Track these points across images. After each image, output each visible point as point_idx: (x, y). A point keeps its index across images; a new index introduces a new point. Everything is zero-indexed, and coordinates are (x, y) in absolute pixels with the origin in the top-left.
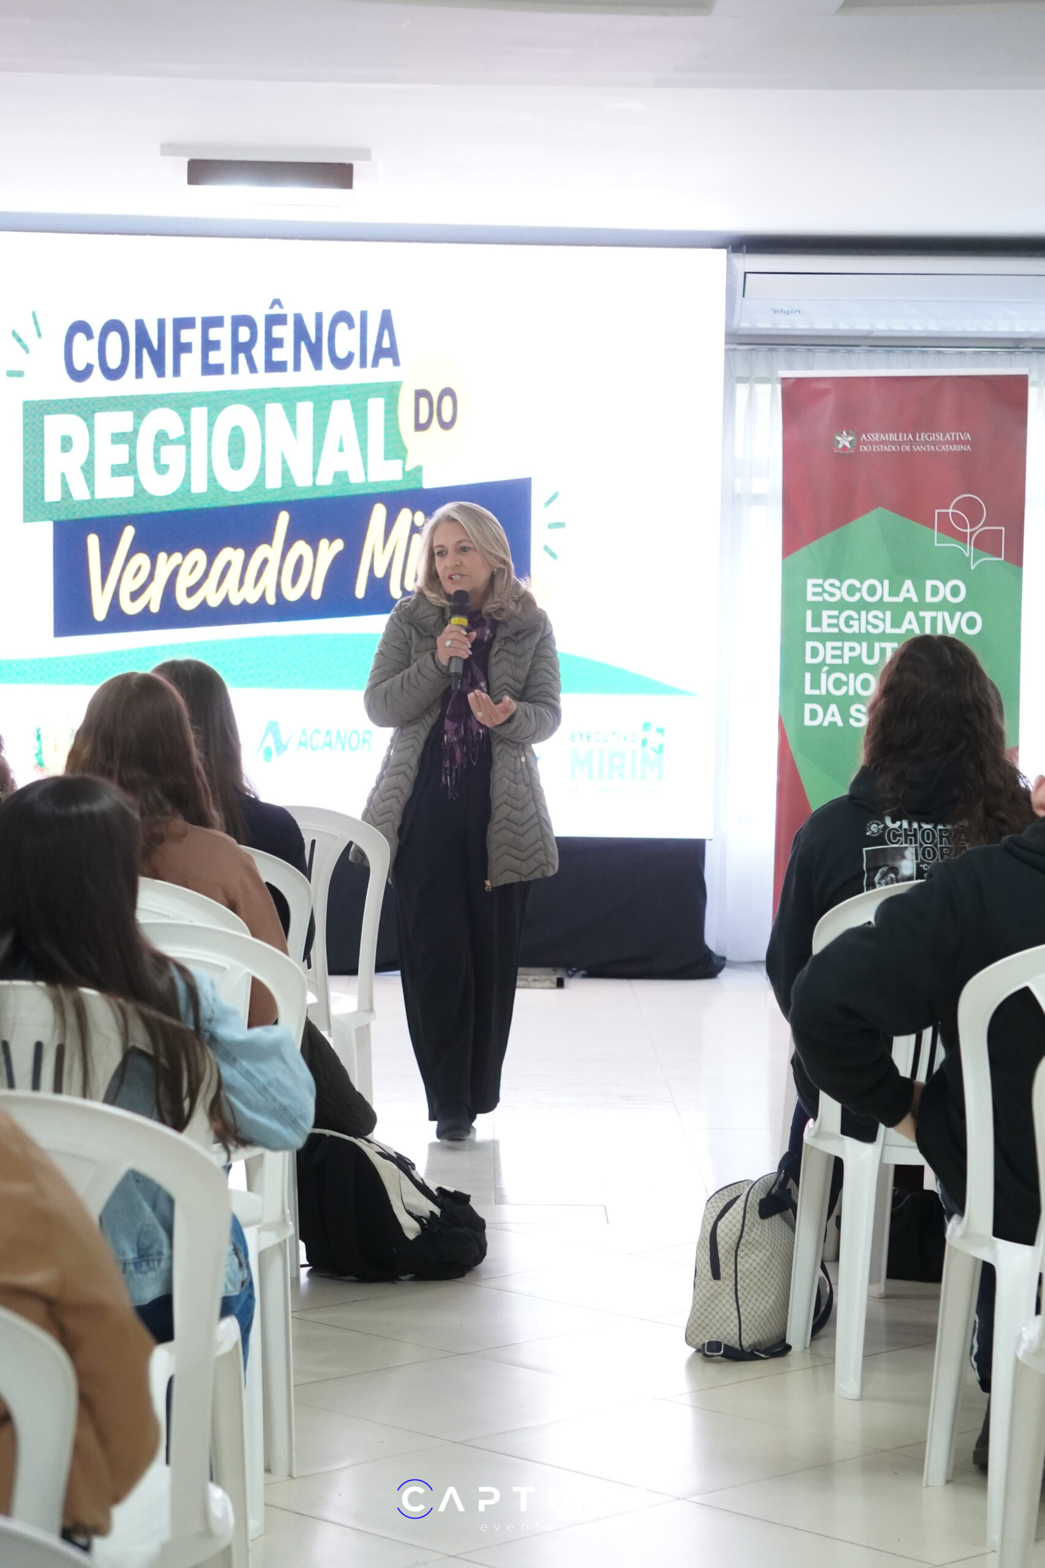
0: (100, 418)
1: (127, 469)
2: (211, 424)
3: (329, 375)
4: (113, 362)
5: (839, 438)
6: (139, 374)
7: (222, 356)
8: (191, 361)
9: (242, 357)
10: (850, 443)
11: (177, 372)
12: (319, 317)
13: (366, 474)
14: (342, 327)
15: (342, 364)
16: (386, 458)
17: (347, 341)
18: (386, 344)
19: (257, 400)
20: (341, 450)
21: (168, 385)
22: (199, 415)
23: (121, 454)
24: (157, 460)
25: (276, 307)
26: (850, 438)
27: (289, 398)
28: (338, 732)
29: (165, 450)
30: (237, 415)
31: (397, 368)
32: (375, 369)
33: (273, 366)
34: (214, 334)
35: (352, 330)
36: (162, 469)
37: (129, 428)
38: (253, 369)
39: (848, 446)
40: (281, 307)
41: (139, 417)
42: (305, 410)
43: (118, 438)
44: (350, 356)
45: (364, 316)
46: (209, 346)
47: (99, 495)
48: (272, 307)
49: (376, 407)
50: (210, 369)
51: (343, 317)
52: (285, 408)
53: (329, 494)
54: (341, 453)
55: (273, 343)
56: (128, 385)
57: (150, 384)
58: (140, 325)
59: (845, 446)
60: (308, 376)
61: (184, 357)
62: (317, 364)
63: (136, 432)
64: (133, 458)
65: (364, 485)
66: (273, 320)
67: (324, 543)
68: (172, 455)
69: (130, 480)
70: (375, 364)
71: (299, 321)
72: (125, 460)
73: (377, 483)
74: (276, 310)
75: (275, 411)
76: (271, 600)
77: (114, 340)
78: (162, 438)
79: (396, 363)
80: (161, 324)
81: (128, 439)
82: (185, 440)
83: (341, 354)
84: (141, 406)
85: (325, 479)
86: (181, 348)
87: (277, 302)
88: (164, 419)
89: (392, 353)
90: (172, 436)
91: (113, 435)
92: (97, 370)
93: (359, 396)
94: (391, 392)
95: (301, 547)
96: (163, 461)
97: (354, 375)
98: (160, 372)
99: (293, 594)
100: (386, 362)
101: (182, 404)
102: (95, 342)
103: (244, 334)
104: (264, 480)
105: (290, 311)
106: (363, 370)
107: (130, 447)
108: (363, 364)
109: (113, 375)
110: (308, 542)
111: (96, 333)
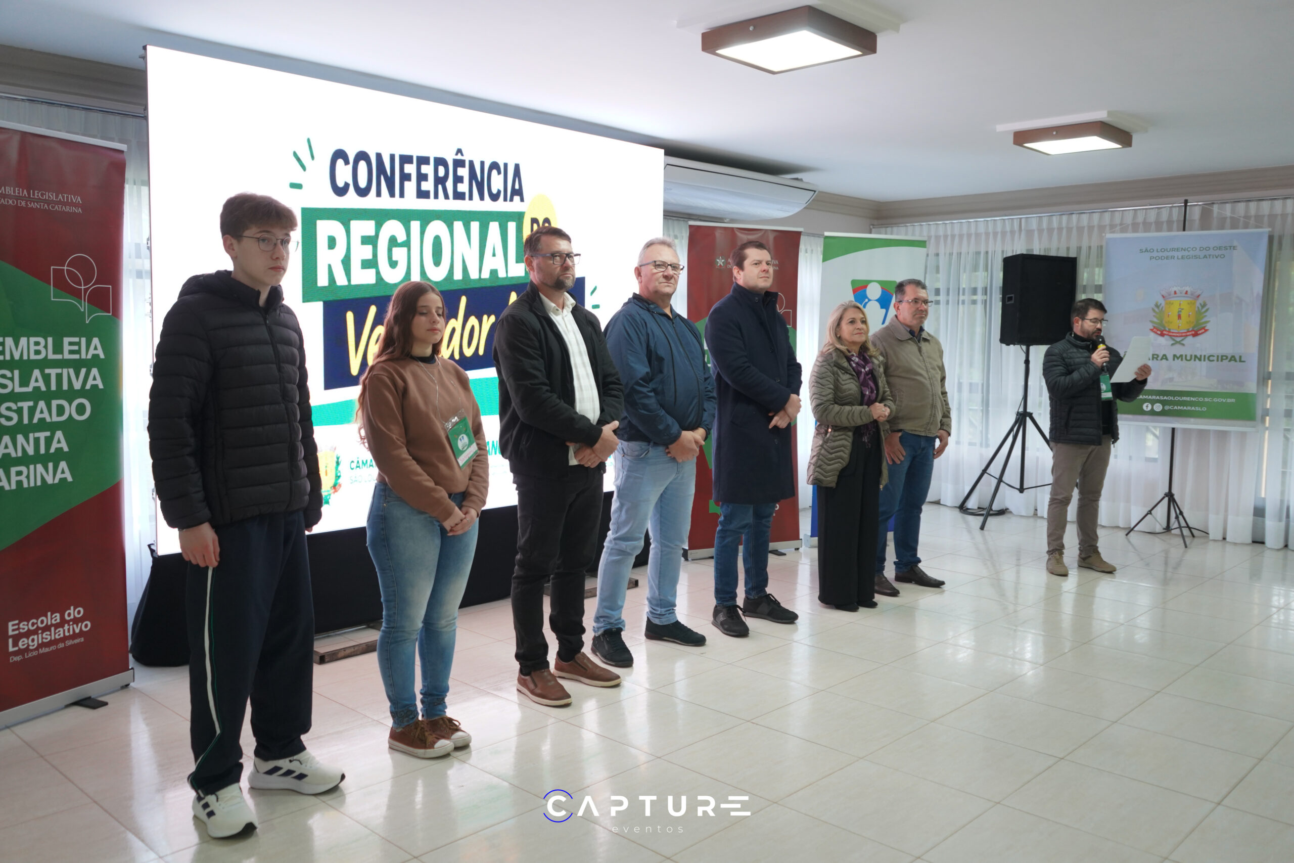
0: (354, 224)
1: (370, 264)
2: (422, 233)
3: (488, 205)
4: (363, 183)
5: (718, 260)
6: (379, 194)
7: (428, 186)
8: (410, 187)
9: (440, 187)
10: (723, 263)
11: (402, 195)
12: (482, 163)
13: (507, 272)
14: (494, 172)
15: (494, 197)
16: (517, 262)
17: (497, 182)
18: (517, 187)
19: (449, 218)
20: (494, 255)
21: (396, 204)
22: (415, 225)
23: (366, 252)
24: (390, 257)
25: (459, 154)
26: (723, 261)
27: (467, 217)
28: (493, 442)
29: (395, 250)
30: (437, 228)
31: (522, 203)
32: (511, 203)
33: (459, 196)
34: (425, 169)
35: (500, 175)
36: (393, 264)
37: (372, 233)
38: (446, 197)
39: (722, 265)
40: (462, 155)
41: (379, 226)
42: (475, 226)
43: (366, 240)
44: (499, 192)
45: (506, 165)
46: (422, 177)
47: (353, 282)
48: (457, 154)
49: (512, 226)
50: (422, 194)
51: (494, 166)
52: (464, 225)
53: (488, 284)
54: (494, 257)
55: (458, 180)
56: (371, 202)
57: (385, 202)
58: (379, 156)
59: (720, 265)
60: (476, 205)
61: (406, 183)
62: (482, 198)
63: (377, 235)
64: (375, 255)
65: (507, 278)
66: (459, 163)
67: (485, 317)
68: (399, 254)
69: (373, 271)
70: (511, 200)
71: (471, 163)
72: (370, 256)
73: (512, 278)
74: (459, 157)
75: (458, 226)
76: (457, 357)
77: (362, 166)
78: (393, 242)
79: (522, 200)
80: (392, 157)
81: (370, 241)
82: (407, 244)
83: (494, 191)
84: (380, 217)
85: (486, 275)
86: (405, 177)
87: (459, 151)
88: (393, 228)
89: (518, 192)
90: (400, 240)
91: (363, 237)
92: (352, 188)
93: (503, 218)
94: (518, 217)
95: (473, 320)
96: (394, 259)
97: (501, 206)
98: (392, 194)
99: (469, 352)
100: (517, 198)
101: (405, 217)
102: (350, 166)
103: (441, 171)
104: (453, 273)
105: (467, 158)
106: (505, 203)
107: (373, 247)
108: (505, 200)
109: (363, 192)
110: (477, 317)
111: (351, 159)
